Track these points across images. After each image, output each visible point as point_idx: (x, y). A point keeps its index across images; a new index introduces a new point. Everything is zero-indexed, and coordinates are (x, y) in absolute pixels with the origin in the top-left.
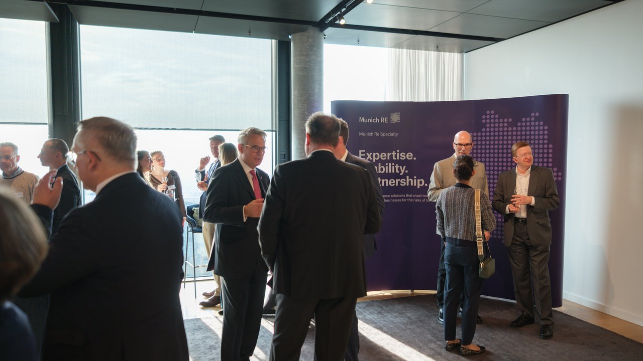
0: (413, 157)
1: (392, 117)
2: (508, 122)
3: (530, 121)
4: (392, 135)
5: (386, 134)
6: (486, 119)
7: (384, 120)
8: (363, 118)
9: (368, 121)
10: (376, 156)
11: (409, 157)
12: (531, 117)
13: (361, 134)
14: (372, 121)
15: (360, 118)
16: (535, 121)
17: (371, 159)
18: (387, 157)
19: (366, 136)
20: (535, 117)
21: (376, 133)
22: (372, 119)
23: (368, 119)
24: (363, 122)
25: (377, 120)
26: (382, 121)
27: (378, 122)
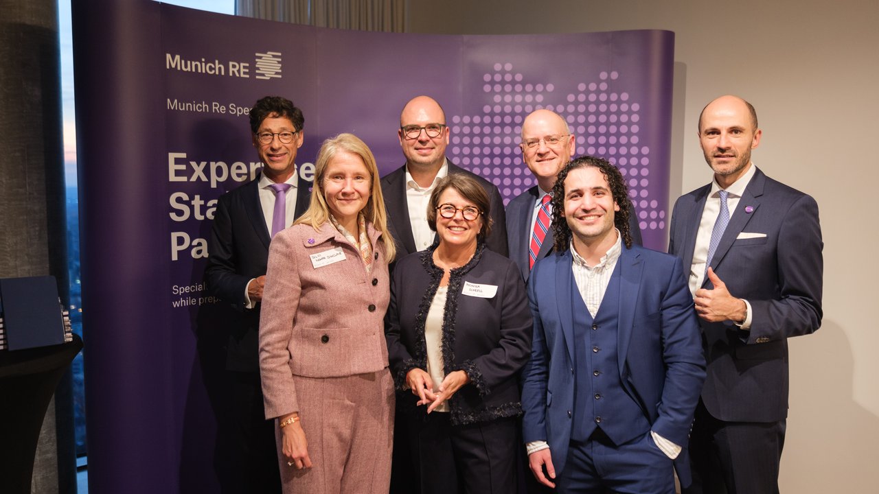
1: (259, 63)
2: (544, 92)
3: (598, 92)
6: (492, 83)
7: (238, 69)
8: (178, 57)
9: (191, 66)
10: (219, 172)
12: (599, 82)
13: (173, 104)
14: (204, 68)
15: (168, 56)
16: (608, 92)
17: (204, 179)
18: (248, 174)
19: (188, 112)
20: (608, 81)
21: (216, 106)
22: (203, 64)
23: (194, 63)
24: (179, 68)
25: (220, 69)
26: (233, 72)
27: (223, 73)
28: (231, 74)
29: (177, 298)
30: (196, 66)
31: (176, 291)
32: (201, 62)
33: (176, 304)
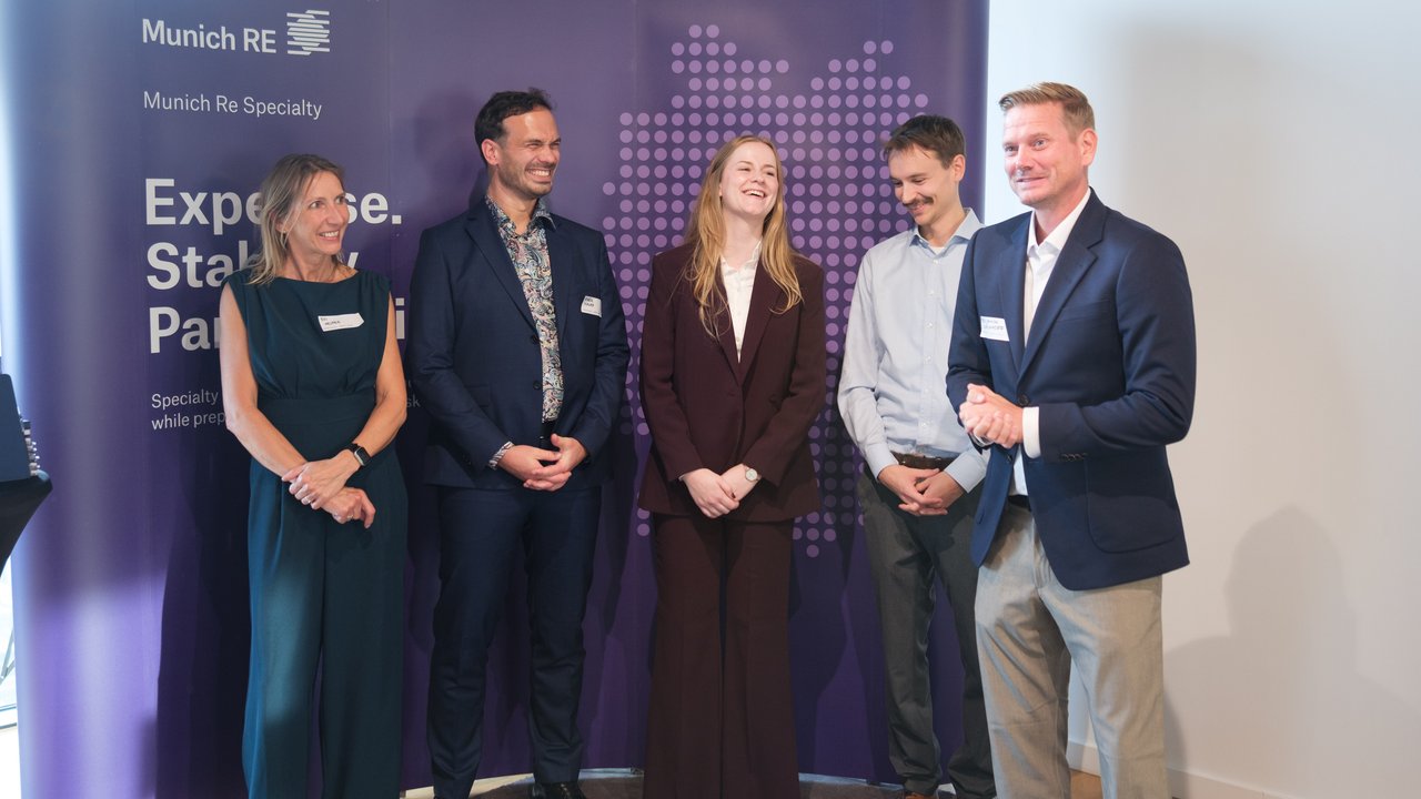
0: (390, 213)
1: (293, 29)
2: (773, 74)
3: (861, 74)
4: (297, 111)
5: (271, 108)
6: (687, 58)
7: (258, 40)
8: (160, 24)
9: (181, 38)
10: (227, 209)
11: (374, 214)
12: (862, 57)
13: (153, 100)
14: (202, 39)
15: (146, 23)
16: (877, 75)
17: (203, 220)
19: (177, 113)
20: (877, 56)
21: (222, 100)
22: (202, 33)
23: (186, 33)
24: (162, 42)
25: (228, 40)
26: (250, 44)
27: (233, 48)
28: (246, 49)
29: (159, 414)
30: (190, 36)
31: (157, 404)
32: (198, 31)
33: (157, 425)
